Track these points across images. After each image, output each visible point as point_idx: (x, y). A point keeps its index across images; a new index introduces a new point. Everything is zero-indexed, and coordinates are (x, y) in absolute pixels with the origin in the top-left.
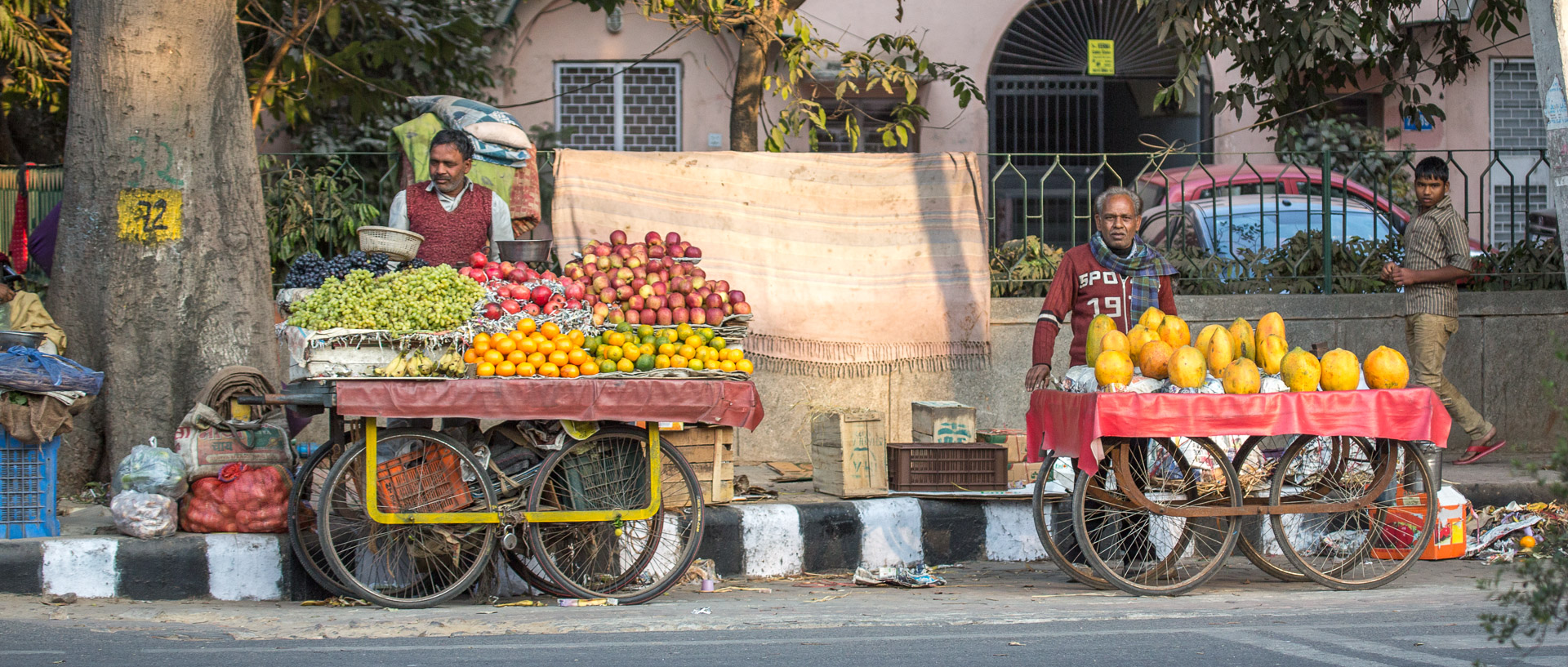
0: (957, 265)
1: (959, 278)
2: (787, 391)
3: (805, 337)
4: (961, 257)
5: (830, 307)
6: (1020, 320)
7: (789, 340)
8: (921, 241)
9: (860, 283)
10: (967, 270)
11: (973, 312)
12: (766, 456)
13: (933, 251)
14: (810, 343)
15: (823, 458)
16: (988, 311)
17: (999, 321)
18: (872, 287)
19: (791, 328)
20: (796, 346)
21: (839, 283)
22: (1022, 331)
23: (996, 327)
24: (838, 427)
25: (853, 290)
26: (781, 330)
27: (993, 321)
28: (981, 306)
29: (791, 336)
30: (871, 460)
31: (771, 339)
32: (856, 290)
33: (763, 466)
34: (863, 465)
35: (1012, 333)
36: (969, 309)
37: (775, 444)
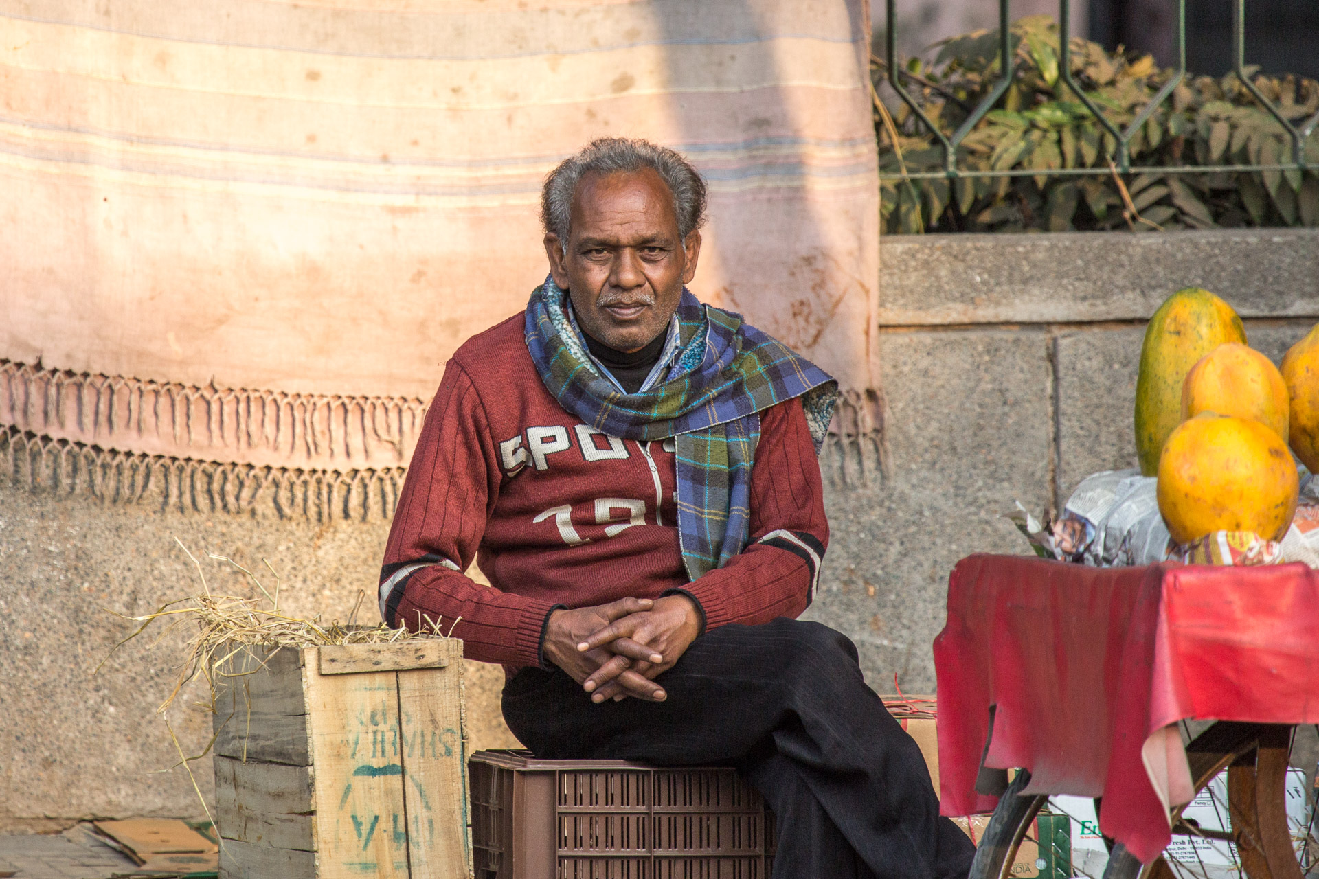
0: (761, 123)
1: (769, 167)
2: (163, 567)
3: (226, 379)
4: (776, 94)
5: (313, 271)
6: (985, 313)
7: (169, 390)
8: (632, 37)
9: (420, 188)
10: (796, 140)
11: (819, 286)
12: (91, 799)
13: (673, 74)
14: (246, 398)
15: (253, 803)
16: (872, 282)
17: (911, 316)
18: (463, 202)
19: (176, 349)
20: (197, 410)
21: (347, 187)
22: (992, 350)
23: (902, 338)
24: (298, 694)
25: (393, 210)
26: (141, 355)
27: (892, 316)
28: (846, 263)
29: (176, 375)
30: (416, 807)
31: (109, 386)
32: (406, 211)
33: (80, 834)
34: (385, 825)
35: (958, 360)
36: (806, 277)
37: (124, 756)
